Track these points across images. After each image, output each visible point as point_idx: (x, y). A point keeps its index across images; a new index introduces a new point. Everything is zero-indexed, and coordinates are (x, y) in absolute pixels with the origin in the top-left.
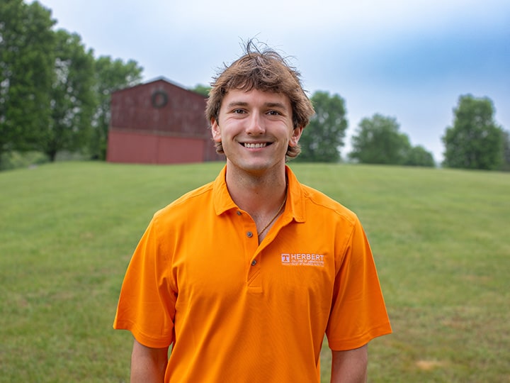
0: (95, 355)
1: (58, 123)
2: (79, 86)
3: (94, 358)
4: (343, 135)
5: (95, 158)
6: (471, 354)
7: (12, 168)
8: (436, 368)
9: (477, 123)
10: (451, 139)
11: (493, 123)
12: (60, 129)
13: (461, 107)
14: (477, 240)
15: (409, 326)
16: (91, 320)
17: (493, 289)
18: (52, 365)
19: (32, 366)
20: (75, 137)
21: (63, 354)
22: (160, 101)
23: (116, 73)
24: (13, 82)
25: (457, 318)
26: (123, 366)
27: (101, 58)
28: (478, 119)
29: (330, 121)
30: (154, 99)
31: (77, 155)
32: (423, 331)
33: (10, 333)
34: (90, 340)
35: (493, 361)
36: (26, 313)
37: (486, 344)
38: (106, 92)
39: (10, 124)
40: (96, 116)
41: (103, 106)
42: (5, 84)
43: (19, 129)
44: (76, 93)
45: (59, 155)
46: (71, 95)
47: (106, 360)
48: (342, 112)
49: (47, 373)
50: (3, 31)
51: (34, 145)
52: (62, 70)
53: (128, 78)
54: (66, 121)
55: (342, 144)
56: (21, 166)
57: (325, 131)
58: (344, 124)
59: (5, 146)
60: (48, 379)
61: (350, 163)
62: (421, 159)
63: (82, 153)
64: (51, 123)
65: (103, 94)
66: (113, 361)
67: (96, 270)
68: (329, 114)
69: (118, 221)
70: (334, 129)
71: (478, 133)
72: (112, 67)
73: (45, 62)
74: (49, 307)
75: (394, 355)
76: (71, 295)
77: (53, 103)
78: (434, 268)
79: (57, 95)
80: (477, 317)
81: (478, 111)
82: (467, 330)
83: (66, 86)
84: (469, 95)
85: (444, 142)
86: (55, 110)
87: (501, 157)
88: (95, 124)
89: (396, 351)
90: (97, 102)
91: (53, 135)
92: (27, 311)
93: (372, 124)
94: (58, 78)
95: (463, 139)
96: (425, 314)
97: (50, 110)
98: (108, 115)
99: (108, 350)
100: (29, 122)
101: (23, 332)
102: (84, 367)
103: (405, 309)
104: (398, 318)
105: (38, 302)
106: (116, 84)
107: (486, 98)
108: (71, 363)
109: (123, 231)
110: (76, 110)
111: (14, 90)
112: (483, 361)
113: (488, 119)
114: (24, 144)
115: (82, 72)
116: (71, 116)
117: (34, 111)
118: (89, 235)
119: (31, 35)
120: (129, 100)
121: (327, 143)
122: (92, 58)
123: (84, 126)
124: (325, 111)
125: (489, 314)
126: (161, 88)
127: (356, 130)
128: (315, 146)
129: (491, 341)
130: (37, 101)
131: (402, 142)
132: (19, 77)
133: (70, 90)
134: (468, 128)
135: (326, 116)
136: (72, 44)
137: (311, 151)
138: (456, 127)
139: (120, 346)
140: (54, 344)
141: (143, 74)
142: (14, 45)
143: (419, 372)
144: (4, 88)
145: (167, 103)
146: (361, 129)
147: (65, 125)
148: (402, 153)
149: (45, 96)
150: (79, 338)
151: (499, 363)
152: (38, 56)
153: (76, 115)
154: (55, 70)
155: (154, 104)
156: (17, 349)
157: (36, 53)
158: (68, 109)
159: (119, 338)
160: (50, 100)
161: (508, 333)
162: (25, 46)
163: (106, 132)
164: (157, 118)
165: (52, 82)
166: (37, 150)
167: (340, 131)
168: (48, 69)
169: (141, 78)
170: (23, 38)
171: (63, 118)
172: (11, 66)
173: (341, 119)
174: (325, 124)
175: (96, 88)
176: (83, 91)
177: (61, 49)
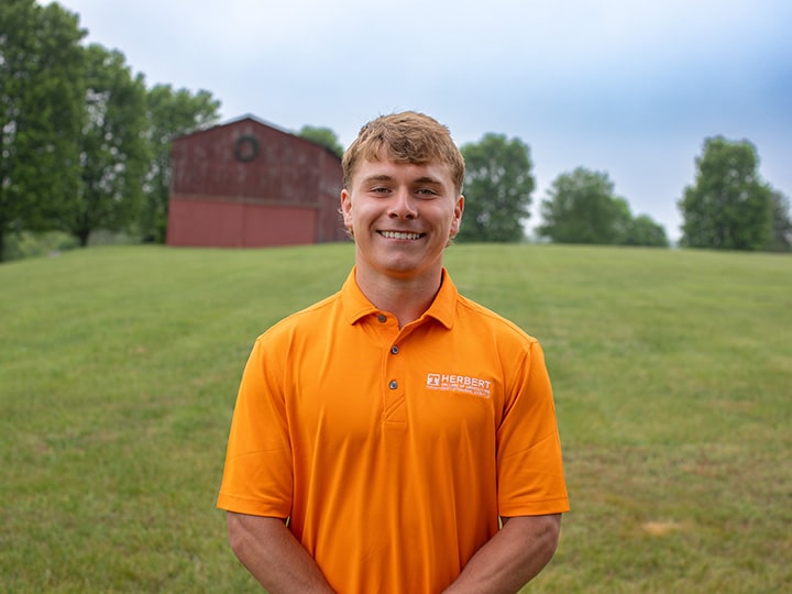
0: (152, 519)
1: (91, 187)
2: (123, 130)
3: (150, 523)
4: (529, 201)
5: (149, 240)
6: (725, 512)
7: (21, 256)
8: (673, 532)
9: (733, 179)
10: (692, 204)
11: (756, 179)
12: (95, 197)
13: (707, 156)
14: (734, 350)
15: (631, 473)
16: (145, 471)
17: (757, 419)
18: (88, 535)
19: (54, 535)
20: (118, 209)
21: (103, 519)
22: (248, 151)
23: (179, 110)
24: (21, 125)
25: (704, 460)
26: (195, 535)
27: (157, 87)
29: (508, 180)
30: (238, 148)
31: (121, 237)
32: (653, 480)
33: (22, 490)
34: (144, 499)
35: (759, 522)
36: (46, 462)
37: (748, 498)
38: (164, 140)
39: (17, 189)
41: (159, 161)
42: (10, 128)
43: (32, 197)
44: (119, 141)
45: (93, 236)
46: (111, 144)
47: (168, 526)
48: (525, 165)
49: (79, 547)
50: (2, 48)
51: (56, 222)
52: (96, 106)
53: (198, 118)
54: (103, 184)
55: (527, 215)
56: (36, 253)
57: (500, 196)
58: (529, 184)
59: (11, 225)
60: (81, 555)
61: (538, 243)
62: (649, 236)
63: (129, 233)
64: (82, 187)
65: (159, 143)
66: (179, 528)
67: (152, 400)
68: (505, 168)
69: (185, 329)
70: (513, 192)
71: (734, 195)
72: (174, 99)
73: (71, 94)
74: (82, 453)
75: (609, 514)
76: (115, 435)
77: (83, 156)
78: (668, 390)
79: (89, 145)
80: (734, 458)
81: (733, 161)
82: (719, 477)
84: (720, 138)
85: (682, 209)
86: (87, 167)
87: (768, 232)
88: (147, 189)
89: (613, 509)
90: (151, 155)
91: (84, 206)
92: (47, 459)
93: (572, 183)
94: (91, 118)
95: (711, 205)
96: (655, 456)
97: (79, 168)
98: (168, 173)
99: (172, 512)
100: (49, 187)
101: (43, 488)
102: (135, 537)
103: (625, 448)
105: (64, 446)
106: (179, 128)
107: (745, 141)
108: (115, 531)
109: (192, 343)
110: (119, 168)
111: (22, 137)
113: (749, 174)
114: (38, 219)
115: (127, 108)
116: (111, 177)
117: (54, 170)
118: (140, 350)
119: (49, 52)
120: (199, 150)
121: (503, 212)
122: (143, 87)
123: (132, 192)
124: (499, 164)
126: (249, 131)
127: (549, 192)
128: (485, 218)
129: (756, 494)
130: (59, 153)
131: (618, 210)
132: (32, 117)
133: (109, 136)
134: (718, 187)
135: (502, 172)
136: (110, 66)
137: (480, 226)
138: (699, 186)
139: (190, 506)
140: (89, 504)
142: (24, 69)
143: (647, 538)
144: (8, 135)
145: (258, 154)
146: (555, 191)
147: (103, 190)
148: (617, 226)
149: (72, 147)
150: (127, 495)
151: (769, 523)
152: (60, 85)
153: (120, 175)
154: (86, 107)
155: (237, 156)
156: (33, 513)
157: (56, 81)
158: (106, 166)
159: (187, 495)
160: (80, 153)
161: (781, 481)
162: (40, 71)
163: (165, 199)
164: (242, 178)
165: (82, 126)
166: (60, 229)
167: (523, 195)
168: (75, 105)
169: (217, 117)
170: (36, 58)
171: (99, 179)
172: (18, 101)
173: (525, 176)
174: (499, 184)
175: (149, 134)
176: (130, 138)
177: (94, 74)
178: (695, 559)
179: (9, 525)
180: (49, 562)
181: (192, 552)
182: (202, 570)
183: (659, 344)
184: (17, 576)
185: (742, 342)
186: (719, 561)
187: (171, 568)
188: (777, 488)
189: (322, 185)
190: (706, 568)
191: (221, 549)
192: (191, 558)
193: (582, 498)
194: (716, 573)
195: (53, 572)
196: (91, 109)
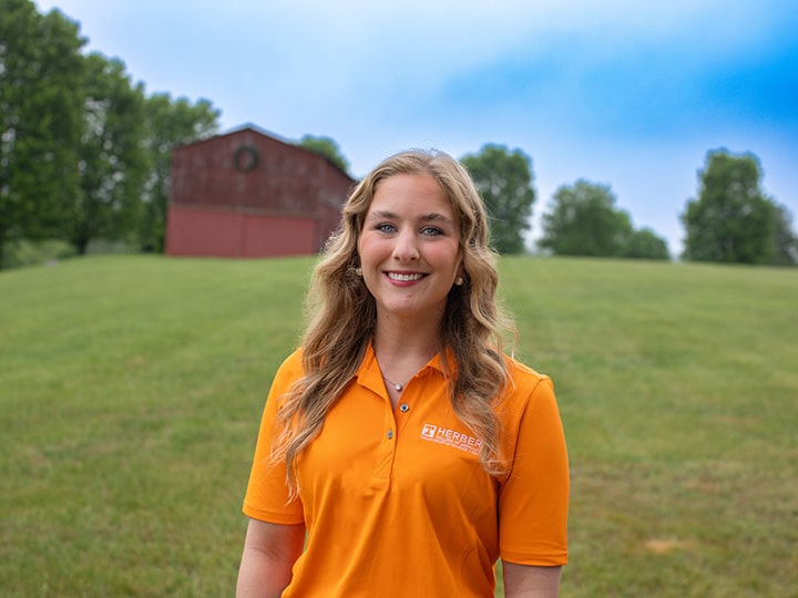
0: (150, 533)
1: (90, 196)
2: (122, 139)
3: (148, 537)
4: (529, 213)
5: (148, 249)
6: (728, 530)
7: (19, 265)
8: (676, 550)
9: (735, 193)
10: (694, 218)
11: (759, 193)
12: (93, 206)
13: (711, 170)
14: (737, 366)
15: (634, 489)
16: (143, 484)
17: (761, 436)
18: (85, 548)
19: (52, 550)
20: (117, 218)
21: (101, 532)
22: (247, 161)
23: (180, 120)
24: (21, 132)
25: (707, 478)
26: (194, 549)
27: (155, 97)
28: (736, 187)
29: (508, 191)
30: (237, 157)
31: (120, 246)
32: (656, 497)
33: (19, 503)
34: (142, 512)
35: (763, 541)
36: (42, 474)
37: (752, 516)
39: (16, 197)
40: (149, 185)
41: (158, 170)
42: (9, 136)
43: (30, 206)
44: (118, 150)
45: (92, 245)
46: (110, 153)
47: (166, 540)
48: (526, 177)
49: (76, 560)
50: (5, 56)
51: (54, 231)
52: (96, 115)
53: (198, 127)
54: (102, 194)
55: (527, 227)
56: (34, 262)
57: (501, 207)
58: (530, 196)
59: (10, 233)
60: (79, 568)
61: (540, 256)
62: (649, 249)
63: (128, 242)
64: (80, 196)
65: (159, 153)
66: (177, 542)
67: (151, 411)
68: (508, 181)
69: (184, 340)
70: (514, 204)
71: (737, 208)
72: (172, 109)
73: (70, 102)
74: (79, 465)
75: (611, 532)
76: (113, 447)
77: (82, 165)
78: (670, 406)
79: (89, 154)
80: (737, 476)
81: (736, 174)
82: (723, 495)
83: (103, 140)
84: (723, 150)
85: (685, 223)
86: (86, 176)
87: (771, 245)
88: (146, 198)
89: (614, 526)
90: (150, 164)
91: (82, 215)
92: (45, 471)
93: (573, 196)
94: (90, 127)
95: (714, 218)
96: (658, 472)
97: (78, 177)
98: (167, 182)
99: (170, 526)
100: (46, 195)
101: (40, 500)
102: (133, 552)
103: (627, 465)
105: (61, 457)
106: (178, 138)
107: (749, 154)
108: (113, 545)
109: (191, 355)
110: (118, 177)
111: (22, 145)
112: (749, 541)
113: (751, 187)
114: (37, 229)
115: (128, 117)
116: (109, 185)
117: (53, 178)
118: (139, 360)
119: (48, 61)
120: (199, 160)
121: (504, 224)
122: (142, 96)
123: (130, 200)
124: (501, 177)
125: (756, 472)
126: (249, 141)
127: (550, 206)
129: (760, 512)
130: (58, 162)
131: (620, 222)
132: (30, 126)
133: (108, 145)
134: (721, 200)
135: (503, 183)
136: (111, 75)
138: (703, 199)
139: (188, 520)
140: (86, 517)
141: (220, 120)
143: (650, 557)
144: (7, 143)
145: (257, 164)
146: (556, 204)
147: (100, 199)
148: (619, 239)
149: (70, 155)
150: (125, 508)
151: (773, 542)
152: (59, 94)
153: (118, 184)
154: (85, 116)
155: (237, 166)
156: (30, 526)
157: (55, 90)
158: (105, 174)
159: (186, 509)
160: (79, 161)
161: (786, 499)
162: (40, 79)
163: (164, 209)
164: (241, 187)
165: (80, 135)
166: (58, 237)
167: (524, 207)
168: (74, 114)
169: (214, 126)
170: (36, 66)
171: (98, 188)
172: (17, 110)
173: (525, 188)
174: (499, 196)
175: (147, 143)
176: (129, 147)
177: (93, 82)
178: (698, 578)
179: (6, 538)
180: (46, 575)
181: (191, 567)
182: (200, 585)
183: (661, 358)
184: (14, 590)
185: (745, 358)
186: (722, 580)
187: (169, 583)
188: (781, 506)
189: (323, 196)
190: (709, 587)
191: (219, 564)
192: (189, 572)
193: (584, 515)
194: (719, 593)
195: (50, 585)
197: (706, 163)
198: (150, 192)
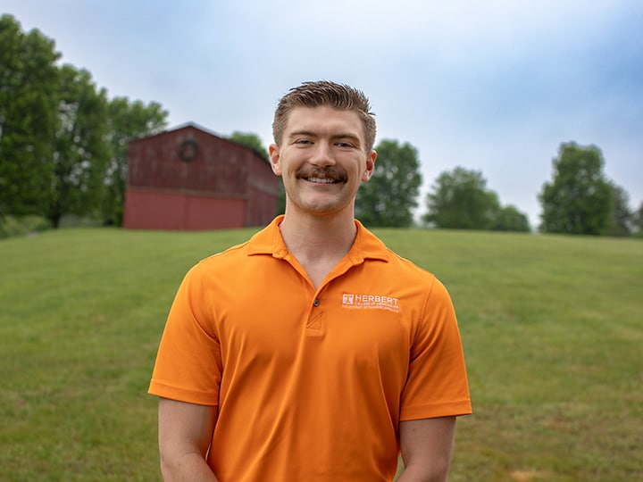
0: (110, 467)
1: (62, 180)
2: (88, 135)
3: (109, 470)
4: (417, 194)
5: (109, 223)
6: (578, 462)
7: (5, 236)
8: (535, 479)
9: (583, 177)
10: (549, 197)
11: (602, 176)
12: (65, 188)
13: (563, 158)
14: (584, 321)
15: (502, 428)
16: (104, 423)
17: (604, 382)
20: (84, 198)
21: (70, 465)
22: (190, 153)
23: (135, 118)
24: (6, 129)
25: (560, 418)
27: (116, 100)
28: (583, 172)
29: (400, 176)
30: (182, 150)
31: (86, 220)
32: (519, 434)
33: (5, 440)
34: (103, 449)
35: (605, 471)
36: (24, 416)
37: (596, 450)
38: (122, 142)
39: (3, 181)
41: (118, 160)
43: (14, 188)
44: (85, 143)
45: (63, 220)
46: (79, 145)
47: (123, 472)
48: (414, 165)
51: (34, 208)
52: (67, 115)
53: (150, 124)
54: (72, 178)
55: (416, 205)
56: (17, 233)
57: (394, 189)
58: (418, 180)
61: (425, 228)
62: (513, 222)
63: (93, 217)
64: (55, 180)
65: (118, 145)
66: (132, 474)
67: (111, 362)
68: (399, 168)
69: (138, 301)
70: (404, 186)
71: (583, 189)
72: (130, 110)
73: (46, 105)
74: (53, 408)
75: (483, 464)
76: (80, 392)
77: (56, 155)
78: (530, 356)
79: (61, 146)
80: (585, 416)
82: (573, 433)
84: (573, 143)
85: (541, 201)
86: (59, 164)
87: (611, 219)
88: (108, 182)
89: (486, 460)
90: (111, 153)
91: (56, 196)
92: (25, 413)
93: (452, 180)
94: (63, 124)
95: (565, 198)
96: (521, 413)
97: (53, 165)
99: (127, 460)
100: (27, 180)
101: (21, 439)
103: (496, 406)
104: (487, 418)
105: (38, 402)
106: (134, 133)
107: (593, 147)
108: (80, 477)
109: (144, 313)
110: (85, 164)
111: (7, 139)
112: (594, 471)
113: (596, 172)
114: (20, 207)
115: (93, 117)
116: (78, 172)
117: (32, 166)
118: (101, 318)
119: (29, 71)
120: (150, 151)
121: (396, 203)
122: (105, 100)
123: (95, 184)
124: (393, 164)
125: (600, 412)
126: (191, 136)
127: (433, 187)
128: (381, 207)
129: (603, 446)
130: (36, 153)
131: (490, 201)
132: (15, 124)
133: (77, 139)
134: (571, 183)
135: (395, 170)
136: (80, 83)
137: (377, 213)
138: (556, 182)
139: (142, 455)
140: (59, 453)
141: (167, 119)
145: (198, 154)
146: (438, 186)
147: (71, 183)
148: (489, 215)
149: (47, 147)
150: (90, 445)
151: (613, 472)
152: (38, 98)
153: (85, 170)
154: (59, 116)
155: (181, 157)
156: (13, 460)
157: (35, 95)
158: (75, 163)
159: (139, 446)
160: (53, 152)
161: (624, 436)
162: (22, 86)
163: (122, 190)
164: (184, 174)
165: (55, 131)
166: (37, 213)
167: (412, 189)
168: (50, 114)
169: (165, 124)
170: (19, 76)
171: (69, 173)
172: (4, 110)
173: (414, 173)
174: (393, 180)
175: (109, 137)
176: (94, 141)
177: (66, 89)
183: (523, 315)
185: (590, 315)
188: (620, 442)
189: (250, 180)
193: (461, 450)
196: (63, 117)
197: (559, 153)
198: (111, 177)
